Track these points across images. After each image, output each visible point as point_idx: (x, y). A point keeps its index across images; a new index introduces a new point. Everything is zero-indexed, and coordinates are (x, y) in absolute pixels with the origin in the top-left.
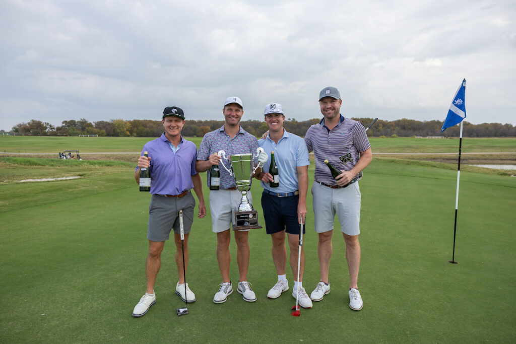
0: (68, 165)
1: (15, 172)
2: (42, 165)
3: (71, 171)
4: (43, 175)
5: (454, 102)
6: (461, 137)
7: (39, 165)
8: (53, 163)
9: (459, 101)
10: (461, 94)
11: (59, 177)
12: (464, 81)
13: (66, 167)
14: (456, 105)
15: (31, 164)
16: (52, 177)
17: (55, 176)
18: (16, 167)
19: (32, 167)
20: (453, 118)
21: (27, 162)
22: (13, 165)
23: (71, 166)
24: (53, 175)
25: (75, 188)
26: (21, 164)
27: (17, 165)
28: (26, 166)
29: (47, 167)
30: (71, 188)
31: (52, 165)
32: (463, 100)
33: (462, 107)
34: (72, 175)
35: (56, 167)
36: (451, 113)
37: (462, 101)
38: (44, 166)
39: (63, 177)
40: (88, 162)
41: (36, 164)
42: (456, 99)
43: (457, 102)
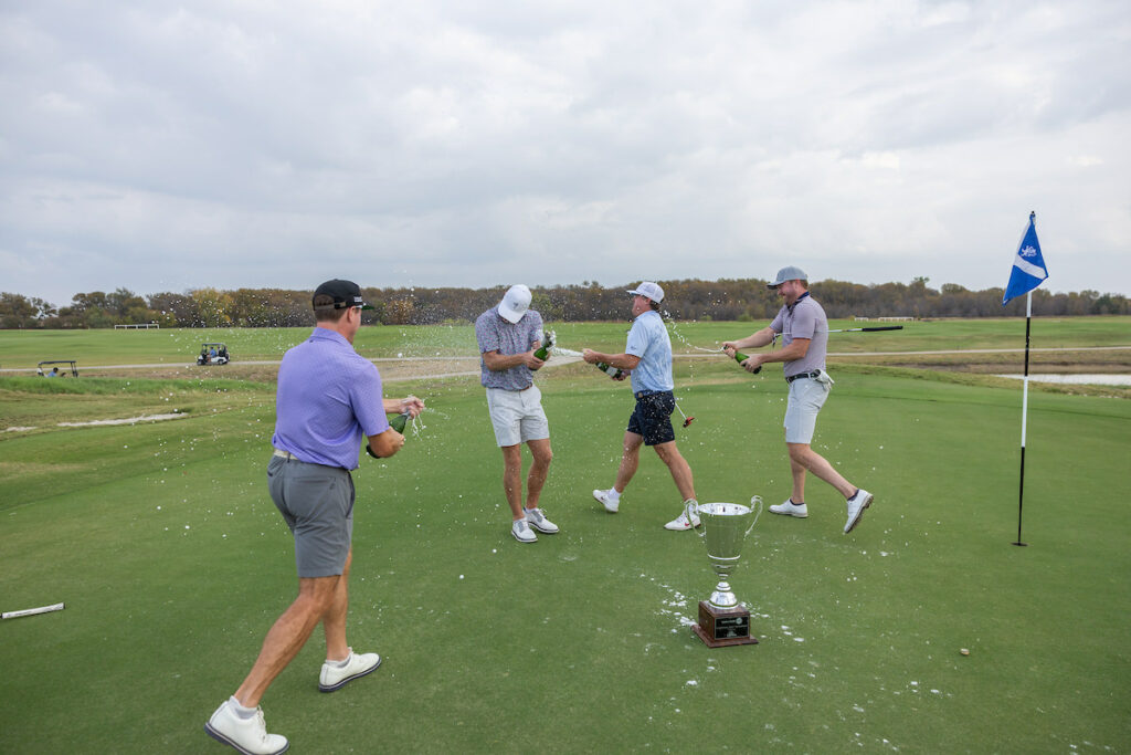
0: (134, 391)
1: (23, 408)
2: (76, 393)
3: (144, 404)
4: (90, 413)
5: (1020, 253)
6: (1029, 315)
7: (71, 392)
8: (98, 388)
9: (1030, 251)
10: (1031, 239)
11: (128, 417)
12: (1033, 216)
13: (130, 396)
14: (1024, 258)
15: (52, 391)
16: (114, 417)
17: (119, 415)
18: (22, 397)
19: (57, 396)
20: (1021, 281)
21: (43, 386)
22: (12, 393)
23: (141, 394)
24: (114, 414)
25: (204, 435)
26: (31, 392)
27: (21, 393)
28: (43, 396)
29: (88, 396)
30: (198, 436)
31: (99, 392)
32: (1037, 248)
33: (1037, 260)
34: (156, 411)
35: (107, 396)
36: (1016, 271)
37: (1034, 251)
38: (82, 393)
39: (138, 415)
40: (175, 384)
41: (63, 391)
42: (1024, 246)
43: (1026, 252)
